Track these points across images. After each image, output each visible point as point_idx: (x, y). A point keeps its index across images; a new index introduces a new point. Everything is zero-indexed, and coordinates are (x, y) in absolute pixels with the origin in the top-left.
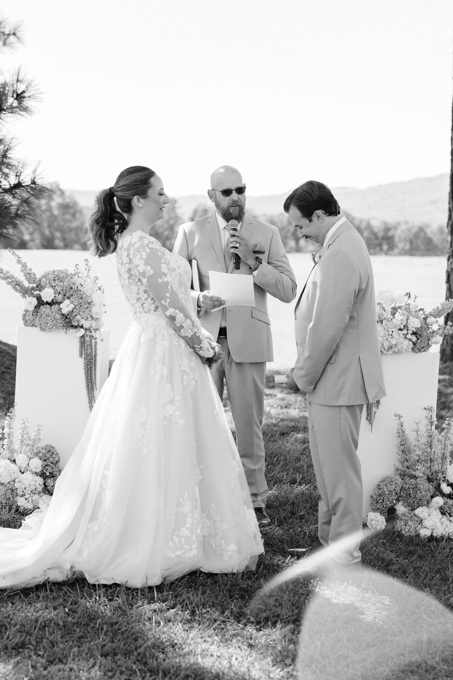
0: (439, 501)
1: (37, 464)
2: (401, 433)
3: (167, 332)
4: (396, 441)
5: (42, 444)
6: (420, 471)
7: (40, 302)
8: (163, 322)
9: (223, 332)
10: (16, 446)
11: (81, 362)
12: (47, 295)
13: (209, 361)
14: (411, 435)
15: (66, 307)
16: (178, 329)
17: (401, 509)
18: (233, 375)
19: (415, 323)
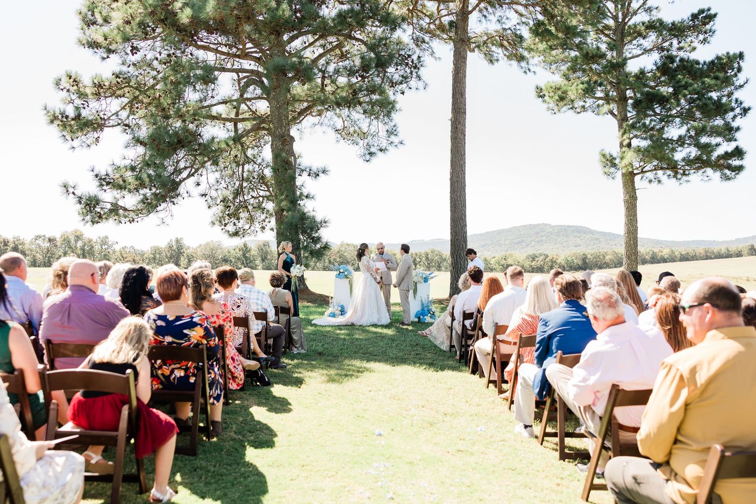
0: (430, 315)
1: (340, 309)
2: (422, 301)
3: (370, 278)
4: (420, 303)
5: (340, 304)
6: (426, 309)
7: (340, 272)
8: (369, 274)
9: (381, 278)
10: (335, 304)
11: (349, 286)
12: (342, 271)
13: (378, 283)
14: (424, 301)
15: (346, 273)
16: (372, 276)
17: (421, 317)
18: (384, 286)
19: (424, 276)
